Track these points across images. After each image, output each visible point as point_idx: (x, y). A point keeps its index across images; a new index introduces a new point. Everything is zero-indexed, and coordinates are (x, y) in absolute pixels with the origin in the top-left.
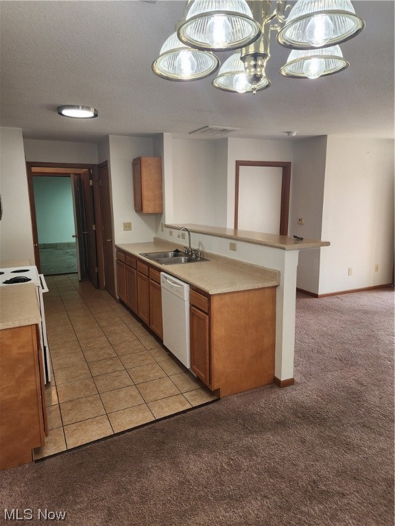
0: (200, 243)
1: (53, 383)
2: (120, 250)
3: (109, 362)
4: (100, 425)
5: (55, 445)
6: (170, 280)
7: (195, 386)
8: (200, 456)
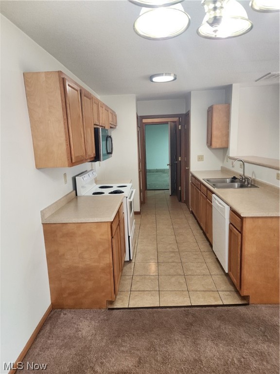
0: (253, 173)
1: (133, 261)
2: (193, 176)
3: (172, 255)
4: (153, 297)
5: (122, 302)
6: (218, 201)
7: (232, 288)
8: (217, 345)
